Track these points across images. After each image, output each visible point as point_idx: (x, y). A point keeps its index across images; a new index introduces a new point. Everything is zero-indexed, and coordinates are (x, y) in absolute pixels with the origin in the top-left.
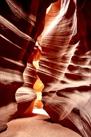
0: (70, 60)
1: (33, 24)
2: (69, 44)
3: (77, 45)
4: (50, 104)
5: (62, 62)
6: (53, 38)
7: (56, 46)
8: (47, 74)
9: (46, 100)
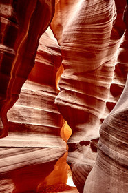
0: (114, 73)
1: (6, 21)
2: (111, 38)
3: (122, 40)
4: (78, 168)
5: (103, 78)
6: (81, 30)
7: (89, 45)
8: (76, 107)
9: (75, 160)
